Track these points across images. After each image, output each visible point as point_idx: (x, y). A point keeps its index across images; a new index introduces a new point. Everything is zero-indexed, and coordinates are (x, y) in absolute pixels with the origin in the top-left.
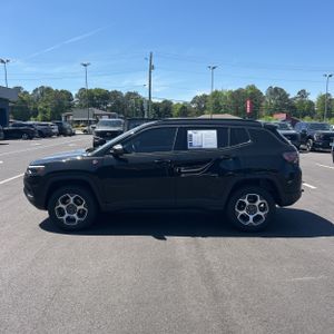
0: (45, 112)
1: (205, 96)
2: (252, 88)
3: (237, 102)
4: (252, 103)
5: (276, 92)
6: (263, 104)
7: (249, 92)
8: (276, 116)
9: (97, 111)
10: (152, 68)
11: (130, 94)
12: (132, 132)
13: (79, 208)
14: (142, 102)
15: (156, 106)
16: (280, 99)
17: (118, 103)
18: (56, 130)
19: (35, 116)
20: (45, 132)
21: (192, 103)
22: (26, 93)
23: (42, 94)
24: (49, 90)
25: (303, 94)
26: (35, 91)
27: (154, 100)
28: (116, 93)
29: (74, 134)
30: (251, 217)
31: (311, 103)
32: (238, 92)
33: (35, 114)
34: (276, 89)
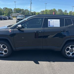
0: (6, 14)
1: (44, 11)
2: (54, 9)
3: (51, 13)
4: (54, 13)
6: (57, 13)
7: (54, 10)
9: (18, 14)
10: (31, 3)
11: (26, 10)
12: (26, 19)
13: (5, 49)
14: (29, 12)
15: (32, 13)
16: (61, 12)
17: (23, 12)
18: (8, 18)
19: (4, 15)
20: (5, 18)
21: (41, 12)
22: (1, 9)
23: (5, 9)
24: (7, 8)
25: (66, 11)
26: (3, 8)
27: (32, 12)
28: (23, 10)
29: (13, 19)
30: (71, 54)
31: (68, 13)
32: (51, 10)
33: (4, 14)
34: (60, 10)
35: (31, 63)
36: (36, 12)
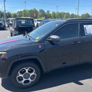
2: (35, 9)
3: (31, 13)
5: (42, 11)
6: (38, 14)
8: (42, 18)
16: (43, 13)
21: (17, 13)
25: (48, 12)
27: (6, 12)
31: (50, 14)
34: (42, 10)
35: (71, 86)
36: (12, 13)
